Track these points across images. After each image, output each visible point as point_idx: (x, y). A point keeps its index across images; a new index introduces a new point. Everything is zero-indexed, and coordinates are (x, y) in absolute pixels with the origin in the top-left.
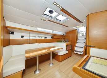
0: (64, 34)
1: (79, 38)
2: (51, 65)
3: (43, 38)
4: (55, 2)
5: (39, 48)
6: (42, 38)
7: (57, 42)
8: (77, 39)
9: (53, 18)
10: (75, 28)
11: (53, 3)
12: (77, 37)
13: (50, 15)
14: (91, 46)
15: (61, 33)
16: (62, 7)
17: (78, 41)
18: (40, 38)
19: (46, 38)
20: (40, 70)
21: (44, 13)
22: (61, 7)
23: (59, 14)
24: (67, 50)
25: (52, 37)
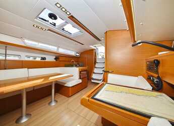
0: (78, 54)
2: (53, 104)
3: (38, 59)
4: (58, 3)
5: (28, 77)
6: (35, 58)
10: (93, 47)
11: (56, 5)
16: (70, 14)
17: (97, 65)
18: (31, 59)
20: (31, 115)
24: (80, 79)
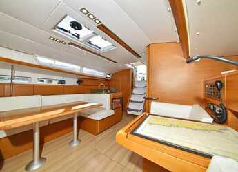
1: (135, 85)
7: (91, 92)
8: (133, 87)
9: (81, 39)
12: (133, 82)
13: (74, 31)
14: (152, 99)
15: (101, 75)
19: (62, 82)
21: (59, 25)
22: (97, 21)
23: (95, 34)
25: (79, 82)
